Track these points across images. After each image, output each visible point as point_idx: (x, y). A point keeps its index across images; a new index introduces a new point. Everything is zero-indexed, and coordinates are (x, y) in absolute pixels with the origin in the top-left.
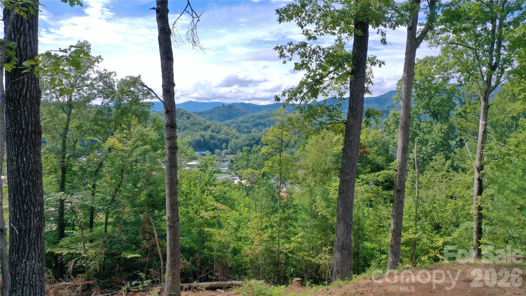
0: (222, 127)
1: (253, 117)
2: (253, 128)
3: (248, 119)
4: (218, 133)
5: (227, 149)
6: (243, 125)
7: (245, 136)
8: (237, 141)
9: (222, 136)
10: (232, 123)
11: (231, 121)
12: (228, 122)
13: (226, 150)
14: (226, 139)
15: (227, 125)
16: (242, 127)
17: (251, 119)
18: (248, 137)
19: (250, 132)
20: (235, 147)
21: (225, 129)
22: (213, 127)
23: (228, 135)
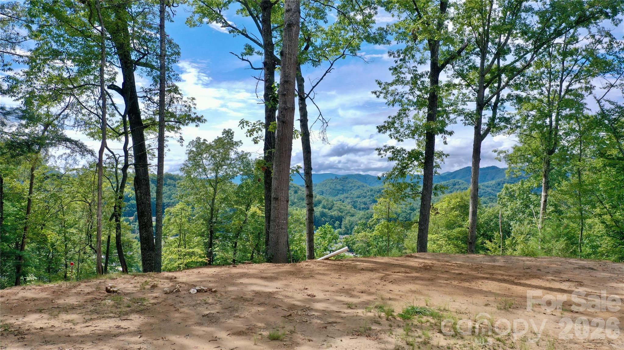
0: (335, 202)
1: (371, 191)
2: (371, 204)
3: (365, 193)
4: (329, 209)
5: (341, 228)
6: (359, 200)
7: (362, 213)
8: (352, 219)
9: (334, 213)
10: (347, 198)
11: (345, 195)
12: (342, 196)
14: (339, 217)
15: (341, 200)
16: (359, 203)
17: (369, 193)
18: (365, 215)
19: (368, 209)
20: (350, 226)
21: (338, 204)
22: (324, 202)
23: (342, 212)
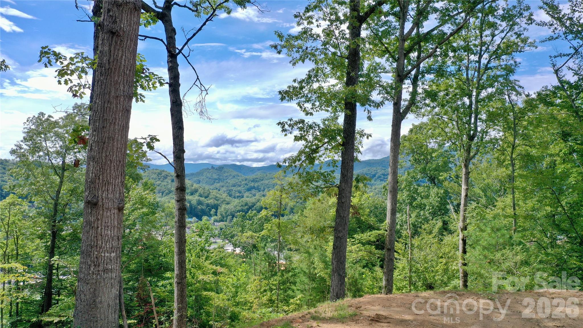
0: (211, 191)
1: (246, 180)
2: (245, 192)
3: (240, 182)
4: (206, 198)
5: (216, 215)
6: (234, 189)
7: (237, 201)
8: (228, 207)
9: (211, 201)
10: (223, 186)
11: (221, 184)
12: (218, 185)
13: (215, 217)
14: (215, 205)
15: (217, 189)
16: (234, 192)
17: (244, 182)
18: (240, 203)
19: (243, 197)
20: (226, 213)
21: (214, 193)
22: (200, 191)
23: (218, 200)
